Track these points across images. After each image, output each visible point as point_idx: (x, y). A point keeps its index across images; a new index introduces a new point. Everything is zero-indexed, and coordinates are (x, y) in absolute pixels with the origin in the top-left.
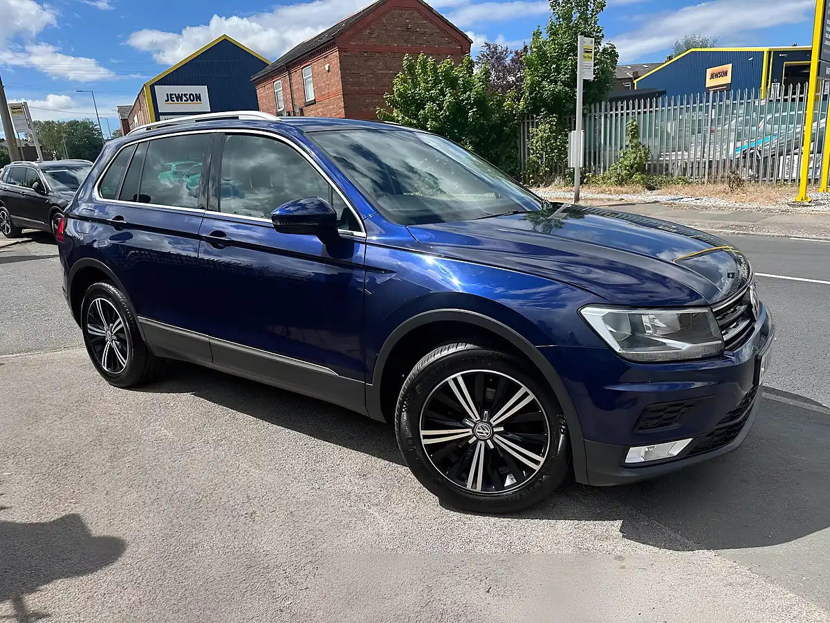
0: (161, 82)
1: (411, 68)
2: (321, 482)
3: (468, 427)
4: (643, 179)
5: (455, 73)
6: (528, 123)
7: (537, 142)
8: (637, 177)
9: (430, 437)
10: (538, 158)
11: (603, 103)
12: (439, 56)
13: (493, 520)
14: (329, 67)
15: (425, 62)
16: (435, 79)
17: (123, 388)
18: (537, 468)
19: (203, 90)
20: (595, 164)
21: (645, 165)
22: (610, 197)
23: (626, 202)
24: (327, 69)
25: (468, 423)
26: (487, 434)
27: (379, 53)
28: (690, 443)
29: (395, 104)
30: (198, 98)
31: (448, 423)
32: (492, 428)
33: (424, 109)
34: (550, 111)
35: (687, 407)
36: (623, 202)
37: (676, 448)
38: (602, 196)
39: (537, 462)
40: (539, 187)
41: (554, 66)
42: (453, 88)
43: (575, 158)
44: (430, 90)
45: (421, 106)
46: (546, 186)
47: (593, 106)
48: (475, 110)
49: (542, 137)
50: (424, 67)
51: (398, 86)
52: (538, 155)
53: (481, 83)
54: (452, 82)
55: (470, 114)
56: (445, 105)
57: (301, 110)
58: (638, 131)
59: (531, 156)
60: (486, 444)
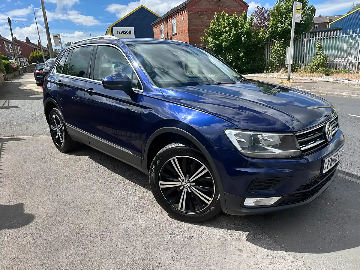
0: (115, 26)
1: (218, 18)
2: (122, 200)
3: (180, 182)
4: (324, 70)
5: (237, 20)
6: (270, 43)
7: (273, 52)
8: (321, 69)
9: (164, 184)
10: (274, 59)
11: (307, 34)
12: (231, 12)
13: (189, 225)
14: (183, 18)
15: (224, 15)
16: (228, 23)
17: (63, 152)
18: (209, 203)
19: (132, 29)
20: (301, 63)
21: (325, 63)
22: (306, 78)
23: (313, 81)
24: (182, 19)
25: (180, 179)
26: (188, 185)
27: (205, 12)
28: (280, 199)
29: (209, 35)
30: (130, 32)
31: (171, 179)
32: (190, 183)
33: (222, 36)
34: (281, 38)
35: (276, 181)
36: (312, 81)
37: (272, 201)
38: (302, 78)
39: (209, 201)
40: (273, 73)
41: (284, 16)
42: (236, 27)
43: (289, 60)
44: (226, 28)
45: (221, 35)
46: (277, 72)
47: (301, 35)
48: (245, 37)
49: (276, 50)
50: (223, 18)
51: (211, 27)
52: (274, 58)
53: (249, 25)
54: (236, 24)
55: (243, 39)
56: (232, 34)
57: (171, 37)
58: (321, 47)
59: (270, 58)
60: (187, 190)
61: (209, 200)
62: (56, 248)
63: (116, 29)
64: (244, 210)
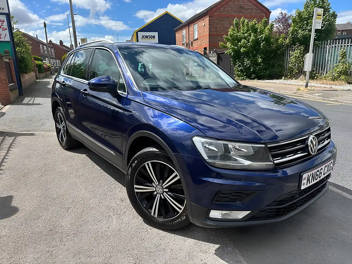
0: (140, 31)
1: (237, 24)
3: (154, 187)
4: (346, 79)
5: (257, 26)
6: (290, 49)
7: (293, 58)
8: (343, 77)
10: (293, 66)
11: (329, 41)
12: (250, 18)
14: (204, 24)
15: (244, 21)
16: (248, 29)
17: (65, 149)
18: (180, 211)
19: (156, 34)
20: (322, 70)
21: (348, 71)
22: (326, 86)
23: (333, 89)
24: (203, 25)
26: (161, 191)
27: (227, 18)
29: (228, 40)
30: (154, 37)
32: (163, 189)
33: (240, 42)
34: (301, 44)
35: (244, 194)
36: (332, 89)
37: (241, 215)
38: (322, 86)
40: (292, 79)
41: (306, 22)
42: (255, 33)
43: (308, 67)
44: (245, 34)
45: (240, 41)
46: (296, 79)
47: (323, 42)
48: (264, 43)
49: (296, 56)
50: (243, 24)
51: (230, 32)
52: (293, 64)
53: (268, 31)
54: (255, 30)
55: (261, 45)
56: (250, 40)
57: (192, 42)
58: (346, 54)
59: (290, 65)
60: (160, 196)
61: (180, 209)
62: (27, 243)
63: (140, 34)
64: (209, 223)
